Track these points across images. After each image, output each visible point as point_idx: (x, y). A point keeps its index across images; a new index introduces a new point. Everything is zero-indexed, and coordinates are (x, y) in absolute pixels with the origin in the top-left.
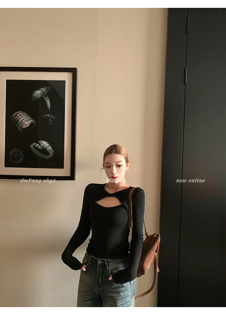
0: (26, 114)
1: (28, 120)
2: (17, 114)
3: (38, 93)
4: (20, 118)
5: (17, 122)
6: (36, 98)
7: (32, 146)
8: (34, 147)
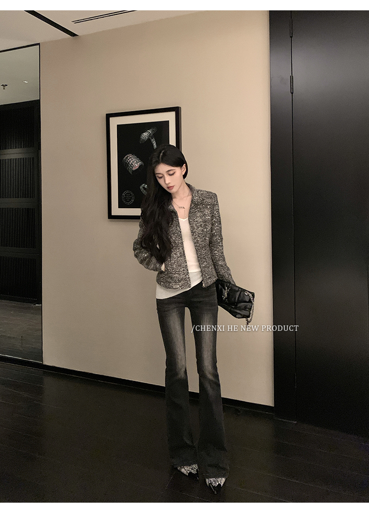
0: (136, 157)
1: (137, 163)
2: (127, 157)
3: (145, 135)
4: (130, 161)
5: (127, 164)
6: (143, 140)
7: (141, 187)
8: (144, 188)
